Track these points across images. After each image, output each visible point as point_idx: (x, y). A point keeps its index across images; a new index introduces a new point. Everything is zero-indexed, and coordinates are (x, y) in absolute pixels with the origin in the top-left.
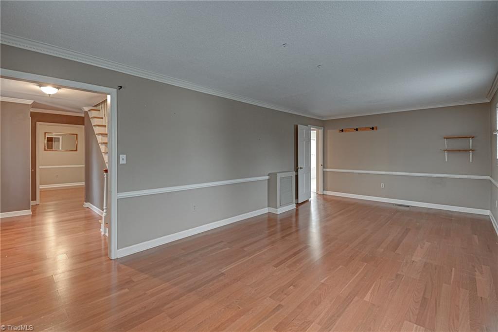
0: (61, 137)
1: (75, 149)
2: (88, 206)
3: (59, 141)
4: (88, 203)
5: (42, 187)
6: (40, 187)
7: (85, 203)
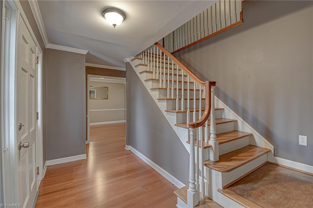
0: (95, 90)
1: (107, 98)
2: (130, 149)
3: (94, 93)
4: (130, 146)
5: (91, 124)
6: (90, 124)
7: (126, 145)
